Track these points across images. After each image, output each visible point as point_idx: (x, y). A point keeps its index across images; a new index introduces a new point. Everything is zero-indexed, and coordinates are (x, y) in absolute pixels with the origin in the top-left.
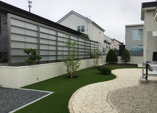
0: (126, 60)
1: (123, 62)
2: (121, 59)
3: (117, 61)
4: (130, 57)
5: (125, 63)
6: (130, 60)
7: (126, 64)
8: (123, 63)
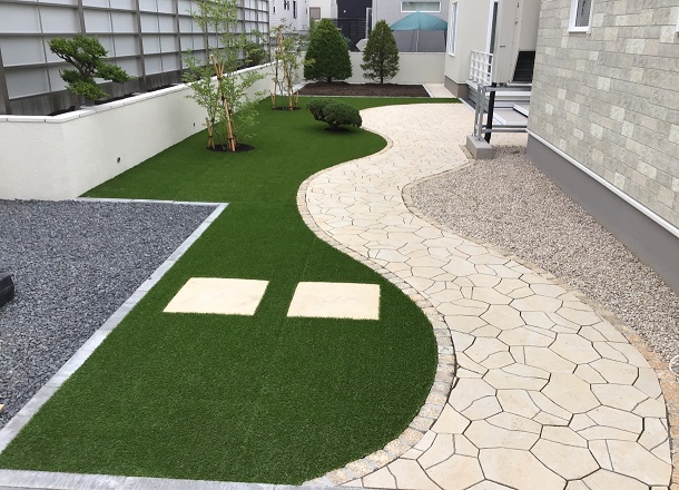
0: (381, 71)
1: (372, 76)
2: (362, 66)
3: (349, 74)
4: (400, 54)
5: (377, 80)
6: (397, 69)
7: (381, 85)
8: (372, 81)
